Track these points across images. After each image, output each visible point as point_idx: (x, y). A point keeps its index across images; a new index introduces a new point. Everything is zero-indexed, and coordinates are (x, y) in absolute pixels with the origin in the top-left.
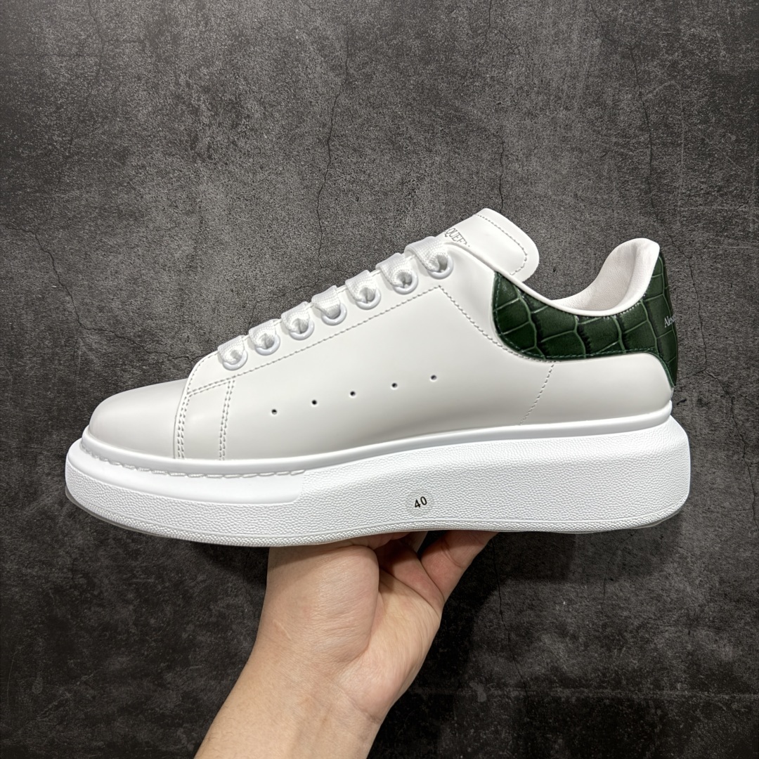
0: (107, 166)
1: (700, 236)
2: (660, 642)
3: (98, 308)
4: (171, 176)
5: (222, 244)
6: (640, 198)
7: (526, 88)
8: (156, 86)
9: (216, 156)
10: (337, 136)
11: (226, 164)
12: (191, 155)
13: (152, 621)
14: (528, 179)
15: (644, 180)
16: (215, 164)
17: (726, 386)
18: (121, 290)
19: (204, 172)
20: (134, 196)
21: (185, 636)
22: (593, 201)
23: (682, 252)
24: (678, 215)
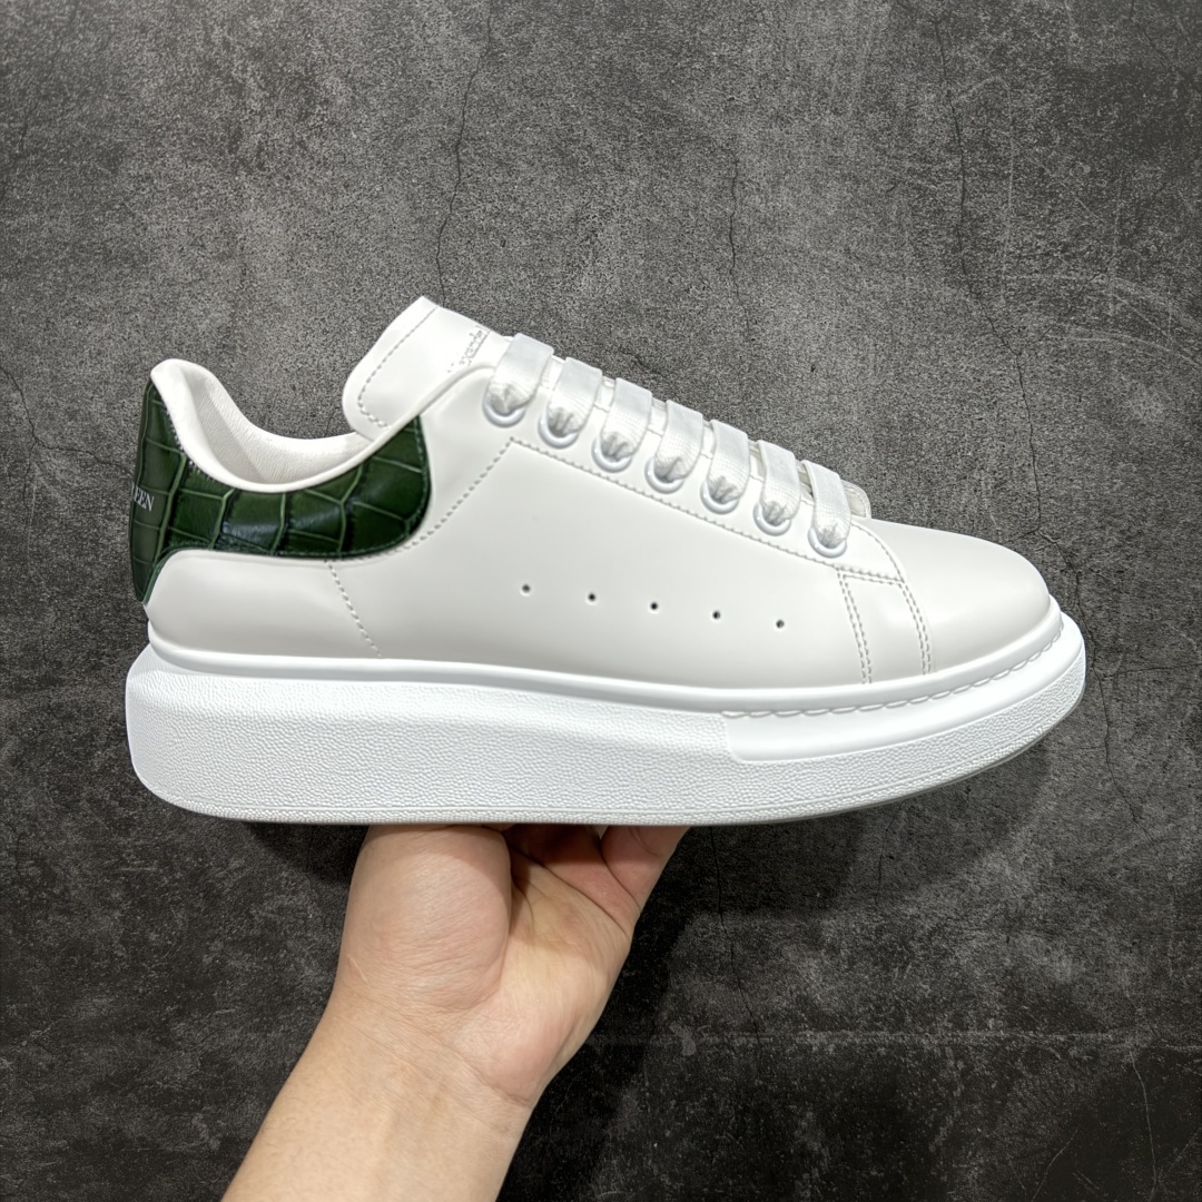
0: (86, 174)
1: (1034, 321)
2: (963, 955)
3: (66, 412)
4: (195, 194)
5: (279, 310)
6: (946, 257)
7: (773, 76)
8: (171, 44)
9: (271, 165)
10: (472, 139)
11: (288, 178)
12: (231, 161)
13: (153, 936)
14: (775, 221)
15: (952, 229)
16: (270, 178)
17: (1069, 554)
18: (106, 383)
19: (250, 190)
20: (133, 226)
21: (207, 960)
22: (874, 260)
23: (1007, 345)
24: (1003, 286)
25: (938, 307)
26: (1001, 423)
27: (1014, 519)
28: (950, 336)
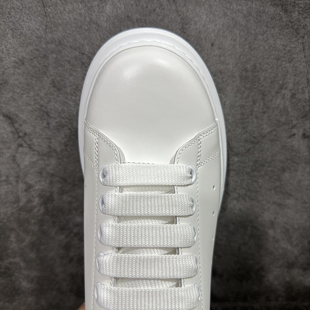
23: (298, 34)
24: (297, 6)
25: (268, 16)
26: (294, 68)
27: (298, 110)
28: (272, 30)
